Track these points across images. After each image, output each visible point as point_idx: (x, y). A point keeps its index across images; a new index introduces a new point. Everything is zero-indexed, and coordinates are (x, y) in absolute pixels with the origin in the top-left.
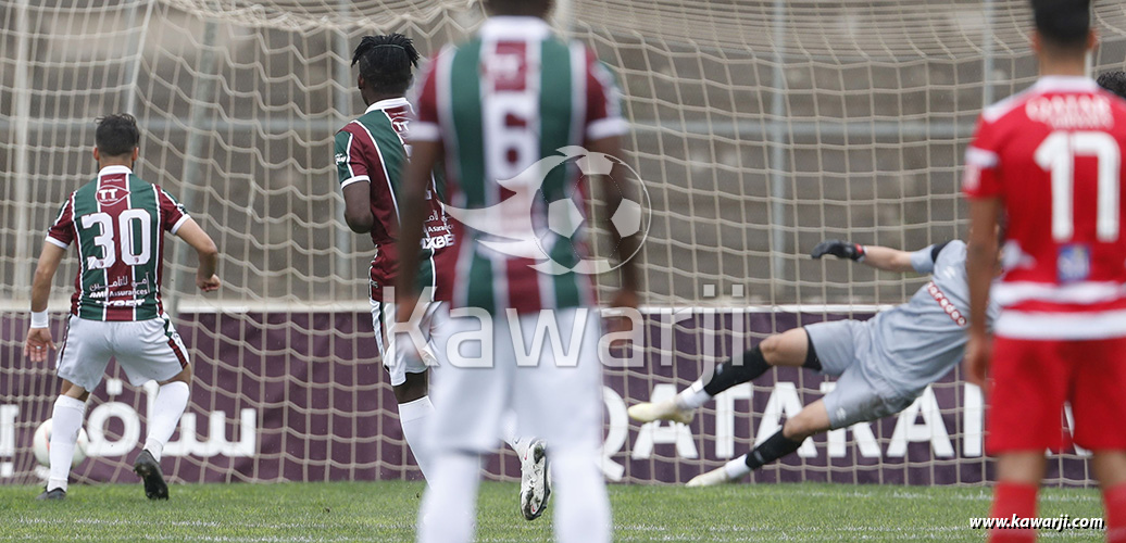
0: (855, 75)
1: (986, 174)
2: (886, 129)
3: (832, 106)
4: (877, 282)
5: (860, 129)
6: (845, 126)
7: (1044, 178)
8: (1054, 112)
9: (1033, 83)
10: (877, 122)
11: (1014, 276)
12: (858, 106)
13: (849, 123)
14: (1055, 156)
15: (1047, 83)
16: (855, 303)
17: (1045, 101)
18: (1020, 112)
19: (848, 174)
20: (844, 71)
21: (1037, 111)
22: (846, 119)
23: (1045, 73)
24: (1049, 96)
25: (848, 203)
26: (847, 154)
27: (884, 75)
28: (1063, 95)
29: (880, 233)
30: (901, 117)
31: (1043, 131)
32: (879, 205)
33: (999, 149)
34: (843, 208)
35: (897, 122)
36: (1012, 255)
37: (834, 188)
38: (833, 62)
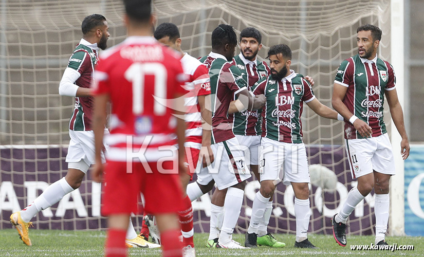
0: (39, 36)
1: (102, 84)
2: (53, 62)
3: (27, 51)
4: (48, 134)
5: (41, 62)
6: (34, 60)
7: (129, 85)
8: (134, 54)
9: (124, 39)
10: (49, 58)
11: (114, 131)
12: (40, 51)
13: (36, 59)
14: (135, 75)
15: (131, 40)
16: (38, 144)
17: (130, 48)
18: (117, 54)
19: (35, 83)
20: (34, 34)
21: (126, 53)
22: (34, 57)
23: (130, 35)
24: (132, 46)
25: (35, 96)
26: (35, 73)
27: (53, 36)
28: (139, 45)
29: (50, 110)
30: (60, 56)
31: (128, 63)
32: (50, 97)
33: (108, 71)
34: (32, 99)
35: (58, 58)
36: (114, 121)
37: (29, 89)
38: (28, 30)
